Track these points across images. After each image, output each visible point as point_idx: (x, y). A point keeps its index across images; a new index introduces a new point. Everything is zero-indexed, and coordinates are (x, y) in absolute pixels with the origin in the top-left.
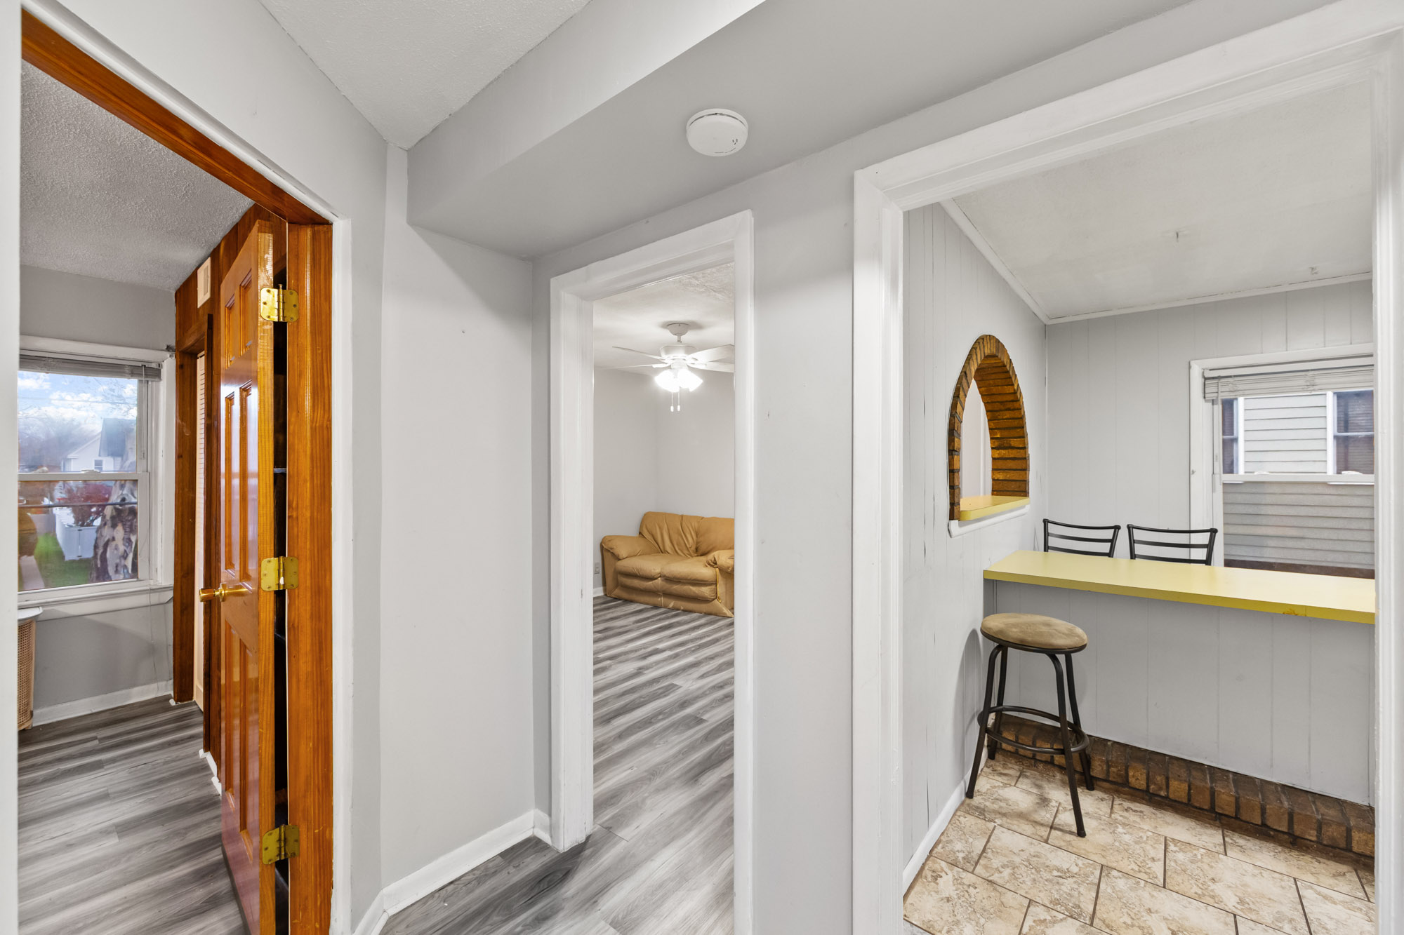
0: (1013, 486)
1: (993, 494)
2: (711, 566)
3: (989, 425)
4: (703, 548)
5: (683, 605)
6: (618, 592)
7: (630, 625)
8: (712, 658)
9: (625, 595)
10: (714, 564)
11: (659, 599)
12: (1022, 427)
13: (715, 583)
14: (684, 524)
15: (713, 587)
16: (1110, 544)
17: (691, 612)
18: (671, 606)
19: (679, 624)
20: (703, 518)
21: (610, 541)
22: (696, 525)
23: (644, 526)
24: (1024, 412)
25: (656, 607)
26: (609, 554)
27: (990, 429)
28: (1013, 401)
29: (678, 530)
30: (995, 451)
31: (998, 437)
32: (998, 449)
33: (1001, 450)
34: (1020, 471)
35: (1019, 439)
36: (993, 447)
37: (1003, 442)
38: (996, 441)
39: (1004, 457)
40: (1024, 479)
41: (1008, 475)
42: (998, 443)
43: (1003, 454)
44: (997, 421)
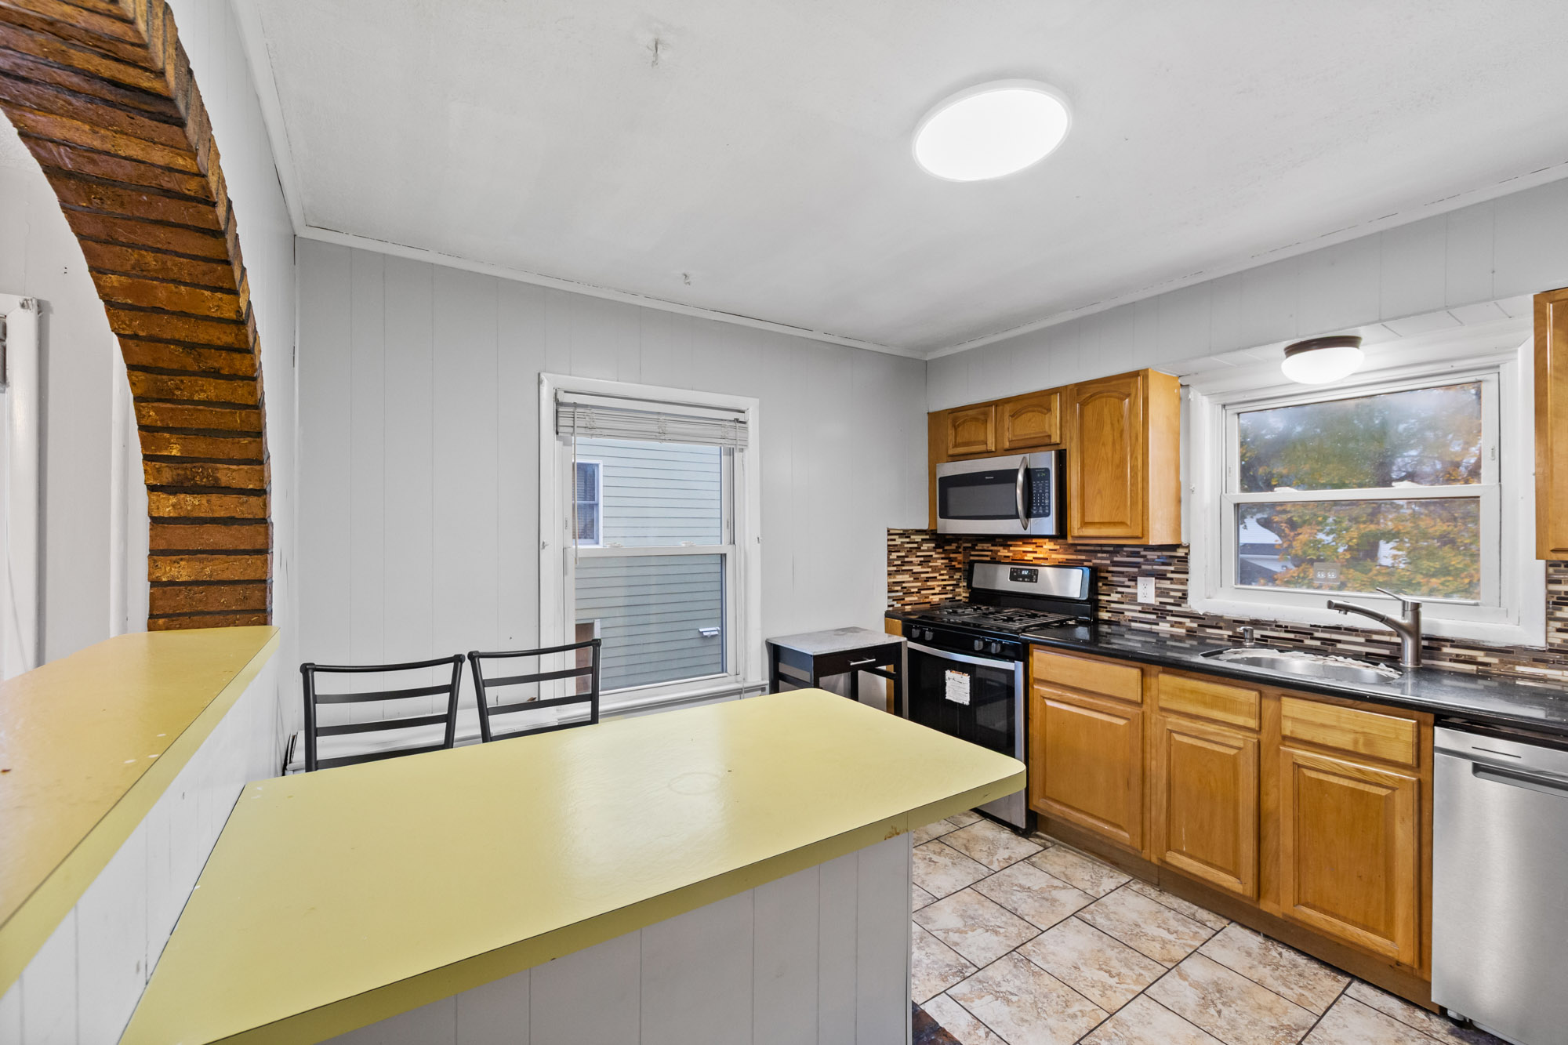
0: (226, 598)
1: (151, 628)
3: (140, 416)
12: (258, 434)
16: (447, 695)
24: (263, 393)
27: (142, 428)
28: (230, 349)
30: (162, 496)
31: (173, 454)
32: (174, 493)
33: (182, 496)
34: (247, 557)
35: (246, 467)
36: (156, 485)
37: (188, 473)
38: (167, 469)
39: (195, 514)
40: (258, 577)
41: (203, 568)
42: (175, 473)
43: (189, 508)
44: (169, 405)
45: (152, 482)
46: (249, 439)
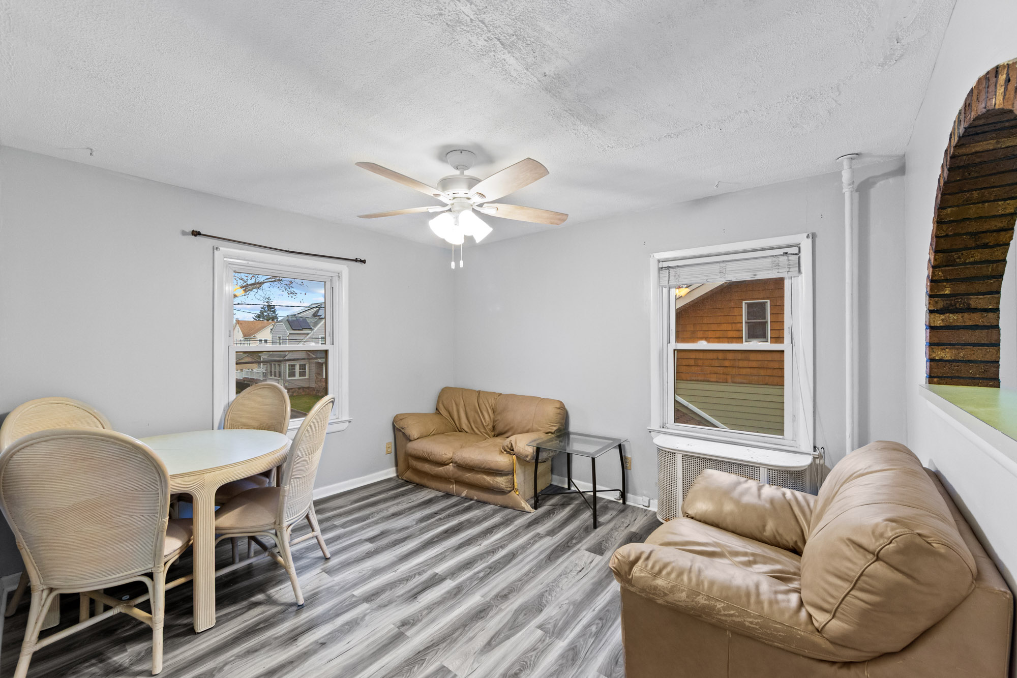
0: (973, 371)
1: (930, 382)
2: (508, 452)
4: (500, 427)
5: (477, 495)
6: (408, 475)
7: (412, 526)
8: (503, 596)
9: (417, 479)
10: (510, 450)
11: (451, 487)
13: (511, 473)
14: (481, 401)
15: (510, 477)
17: (485, 503)
18: (464, 495)
19: (470, 524)
20: (500, 394)
21: (401, 420)
22: (493, 402)
23: (441, 402)
25: (448, 495)
26: (401, 433)
29: (475, 406)
30: (937, 315)
31: (946, 293)
32: (943, 314)
33: (947, 315)
34: (986, 348)
35: (989, 296)
36: (934, 310)
37: (953, 302)
38: (941, 301)
39: (954, 324)
40: (993, 359)
41: (959, 353)
42: (945, 303)
43: (951, 321)
44: (951, 268)
45: (932, 308)
46: (994, 280)
